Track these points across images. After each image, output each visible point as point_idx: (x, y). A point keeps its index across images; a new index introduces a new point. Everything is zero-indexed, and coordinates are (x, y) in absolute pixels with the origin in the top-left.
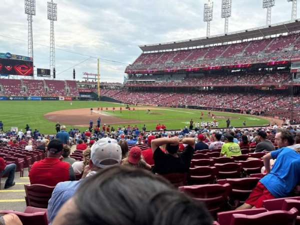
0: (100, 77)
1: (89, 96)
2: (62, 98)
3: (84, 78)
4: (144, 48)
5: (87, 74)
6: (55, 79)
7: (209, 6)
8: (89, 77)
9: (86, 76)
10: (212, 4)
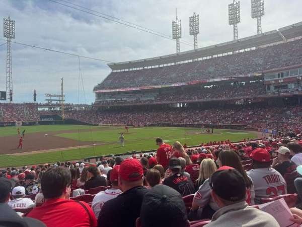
0: (64, 99)
1: (51, 120)
2: (18, 123)
3: (47, 100)
4: (113, 66)
5: (50, 96)
6: (12, 102)
7: (177, 23)
8: (53, 98)
9: (49, 98)
10: (179, 23)
